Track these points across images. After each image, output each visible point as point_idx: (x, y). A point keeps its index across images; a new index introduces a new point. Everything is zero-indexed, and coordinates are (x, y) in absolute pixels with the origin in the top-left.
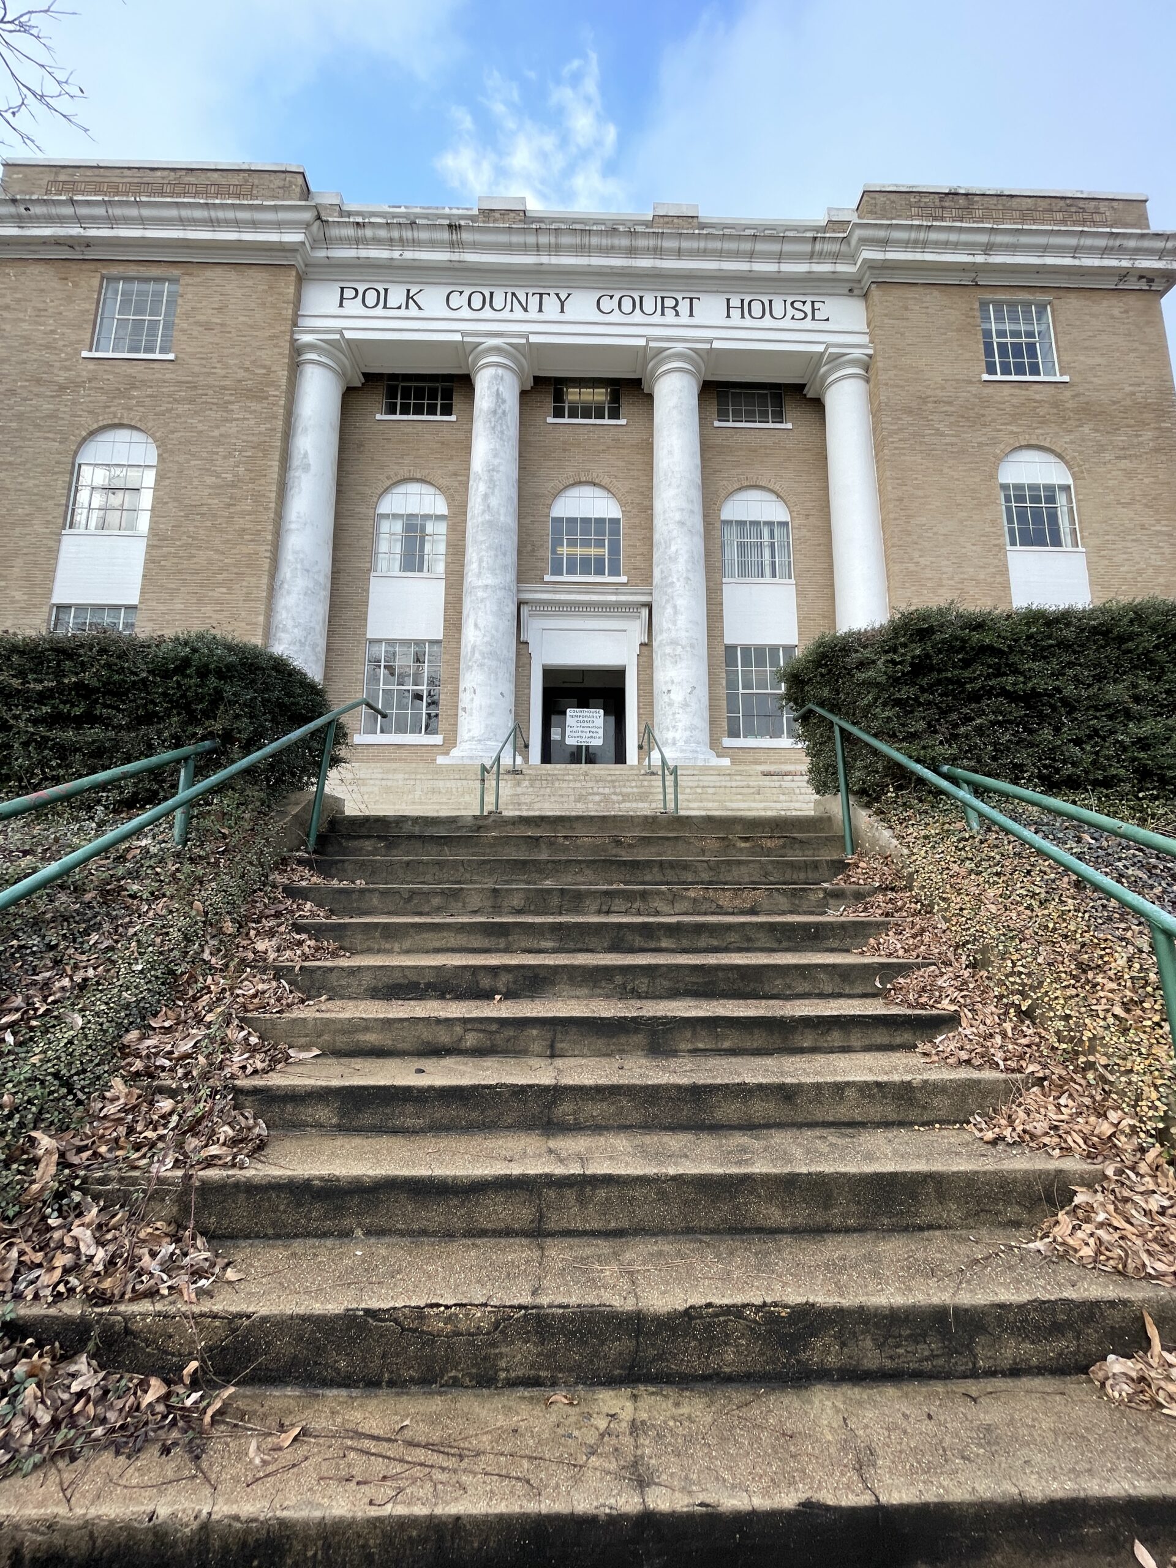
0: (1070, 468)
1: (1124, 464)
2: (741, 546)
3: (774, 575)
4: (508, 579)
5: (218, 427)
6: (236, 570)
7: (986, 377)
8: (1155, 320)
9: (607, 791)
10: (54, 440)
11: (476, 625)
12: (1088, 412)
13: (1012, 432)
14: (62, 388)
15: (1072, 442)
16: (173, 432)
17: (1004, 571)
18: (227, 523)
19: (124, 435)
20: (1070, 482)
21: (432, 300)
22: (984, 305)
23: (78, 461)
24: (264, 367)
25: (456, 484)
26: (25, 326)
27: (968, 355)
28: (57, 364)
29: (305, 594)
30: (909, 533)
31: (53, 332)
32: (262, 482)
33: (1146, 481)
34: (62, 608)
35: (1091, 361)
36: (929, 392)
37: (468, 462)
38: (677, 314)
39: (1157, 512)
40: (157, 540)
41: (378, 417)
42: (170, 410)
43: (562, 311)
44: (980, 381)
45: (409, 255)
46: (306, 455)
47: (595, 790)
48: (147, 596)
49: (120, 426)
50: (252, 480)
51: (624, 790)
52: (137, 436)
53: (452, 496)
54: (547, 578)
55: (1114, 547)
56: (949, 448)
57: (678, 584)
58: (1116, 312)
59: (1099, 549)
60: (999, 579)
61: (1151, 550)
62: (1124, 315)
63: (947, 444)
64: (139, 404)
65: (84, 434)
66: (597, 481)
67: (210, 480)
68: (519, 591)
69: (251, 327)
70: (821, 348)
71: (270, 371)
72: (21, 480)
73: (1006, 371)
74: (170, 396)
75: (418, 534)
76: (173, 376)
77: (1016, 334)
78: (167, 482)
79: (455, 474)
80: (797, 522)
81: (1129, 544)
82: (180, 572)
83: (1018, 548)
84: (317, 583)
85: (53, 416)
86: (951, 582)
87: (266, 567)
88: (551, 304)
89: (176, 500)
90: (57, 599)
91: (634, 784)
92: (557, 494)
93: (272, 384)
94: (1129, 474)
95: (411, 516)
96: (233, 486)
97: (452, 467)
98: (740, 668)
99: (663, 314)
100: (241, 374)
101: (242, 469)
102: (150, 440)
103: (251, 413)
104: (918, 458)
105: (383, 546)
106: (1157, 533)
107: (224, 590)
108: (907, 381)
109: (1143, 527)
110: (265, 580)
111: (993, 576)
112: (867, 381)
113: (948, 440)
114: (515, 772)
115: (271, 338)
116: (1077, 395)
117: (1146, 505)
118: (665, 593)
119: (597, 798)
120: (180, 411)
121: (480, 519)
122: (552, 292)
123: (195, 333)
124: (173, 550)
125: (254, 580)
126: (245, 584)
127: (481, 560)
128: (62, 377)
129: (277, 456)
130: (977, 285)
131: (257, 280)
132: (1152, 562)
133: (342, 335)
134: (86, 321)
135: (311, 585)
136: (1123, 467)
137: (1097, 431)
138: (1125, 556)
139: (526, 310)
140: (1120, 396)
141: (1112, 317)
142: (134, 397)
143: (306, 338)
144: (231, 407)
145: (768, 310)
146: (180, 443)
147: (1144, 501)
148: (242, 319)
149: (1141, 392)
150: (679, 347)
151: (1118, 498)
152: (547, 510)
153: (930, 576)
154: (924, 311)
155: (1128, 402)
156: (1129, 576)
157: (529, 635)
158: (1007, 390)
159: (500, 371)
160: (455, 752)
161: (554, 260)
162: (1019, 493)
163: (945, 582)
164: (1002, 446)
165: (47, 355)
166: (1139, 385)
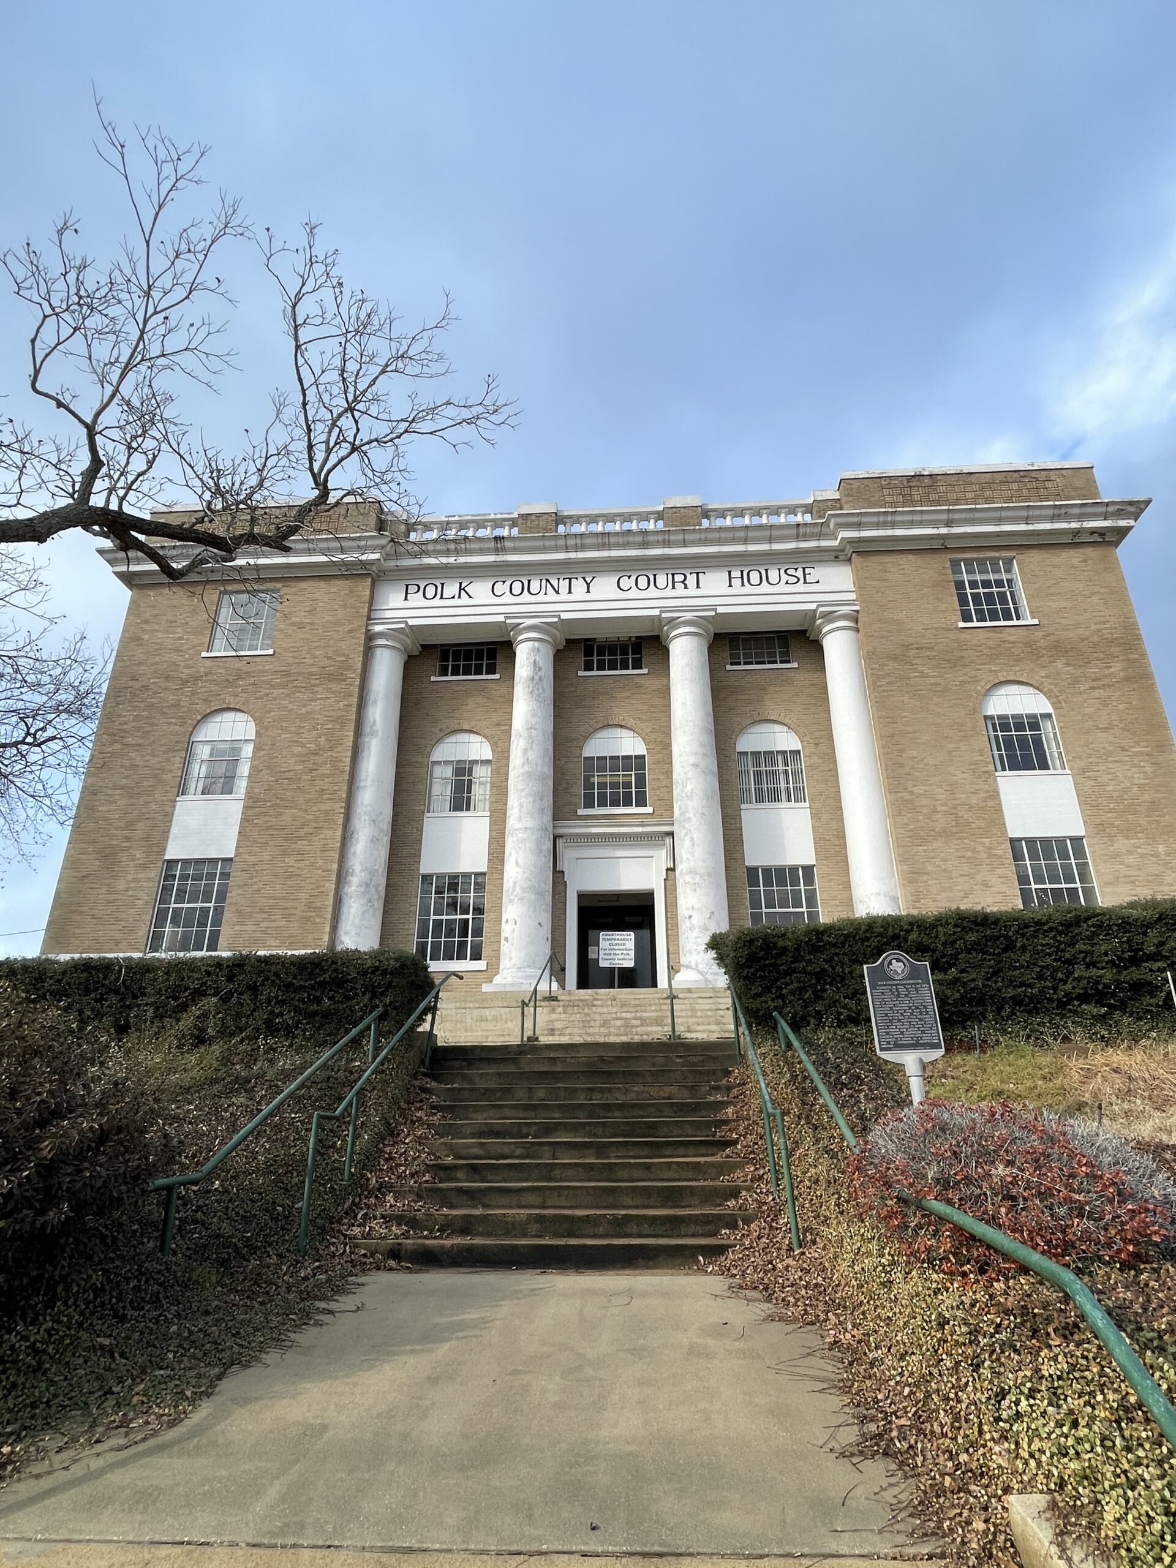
0: (1049, 698)
1: (1098, 693)
2: (758, 774)
3: (789, 800)
4: (545, 821)
5: (305, 706)
6: (316, 825)
7: (961, 624)
8: (1112, 567)
9: (629, 1015)
10: (175, 724)
11: (517, 863)
12: (1058, 649)
13: (991, 671)
14: (185, 682)
15: (1047, 677)
16: (269, 712)
17: (995, 795)
18: (310, 785)
19: (230, 716)
20: (1050, 710)
21: (480, 590)
22: (955, 564)
23: (192, 739)
24: (343, 655)
25: (499, 733)
26: (160, 635)
27: (943, 607)
28: (182, 664)
29: (372, 842)
30: (902, 765)
31: (180, 638)
32: (339, 749)
33: (1121, 707)
34: (171, 863)
35: (1055, 605)
36: (911, 640)
37: (510, 714)
38: (686, 587)
39: (1134, 734)
40: (252, 802)
41: (433, 679)
42: (267, 695)
43: (588, 591)
44: (957, 628)
45: (462, 560)
46: (375, 722)
47: (619, 1015)
48: (241, 850)
49: (228, 709)
50: (331, 748)
51: (643, 1014)
52: (240, 716)
53: (496, 742)
54: (580, 812)
55: (1097, 768)
56: (934, 688)
57: (694, 819)
58: (1075, 561)
59: (1084, 771)
60: (991, 803)
61: (1134, 770)
62: (1083, 564)
63: (932, 684)
64: (243, 691)
65: (199, 718)
66: (623, 724)
67: (297, 750)
68: (554, 827)
69: (335, 624)
70: (813, 606)
71: (347, 656)
72: (148, 758)
73: (981, 619)
74: (268, 683)
75: (466, 778)
76: (271, 667)
77: (986, 584)
78: (263, 753)
79: (499, 725)
80: (807, 751)
81: (1111, 766)
82: (270, 828)
83: (1008, 773)
84: (382, 831)
85: (176, 705)
86: (945, 808)
87: (341, 821)
88: (579, 585)
89: (268, 767)
90: (167, 857)
91: (654, 1008)
92: (587, 737)
93: (350, 668)
94: (1105, 702)
95: (458, 762)
96: (315, 754)
97: (496, 717)
98: (762, 888)
99: (674, 588)
100: (326, 662)
101: (323, 739)
102: (250, 719)
103: (332, 693)
104: (906, 699)
105: (437, 789)
106: (1137, 754)
107: (305, 842)
108: (889, 632)
109: (1124, 749)
110: (339, 833)
111: (985, 799)
112: (858, 630)
113: (932, 681)
114: (552, 998)
115: (350, 631)
116: (1049, 635)
117: (1123, 729)
118: (684, 827)
119: (619, 1023)
120: (275, 695)
121: (521, 771)
122: (579, 576)
123: (290, 632)
124: (264, 810)
125: (330, 832)
126: (322, 836)
127: (521, 806)
128: (185, 673)
129: (352, 728)
130: (946, 548)
131: (340, 586)
132: (1136, 781)
133: (406, 623)
134: (206, 628)
135: (377, 832)
136: (1097, 695)
137: (1068, 665)
138: (1109, 776)
139: (557, 592)
140: (1087, 633)
141: (1073, 567)
142: (240, 686)
143: (378, 628)
144: (316, 689)
145: (764, 578)
146: (274, 721)
147: (1121, 726)
148: (328, 618)
149: (1107, 629)
150: (688, 616)
151: (1095, 724)
152: (578, 752)
153: (924, 803)
154: (901, 572)
155: (1096, 638)
156: (1116, 794)
157: (565, 865)
158: (982, 635)
159: (536, 644)
160: (497, 980)
161: (581, 555)
162: (1004, 723)
163: (939, 809)
164: (983, 683)
165: (174, 657)
166: (1104, 623)
